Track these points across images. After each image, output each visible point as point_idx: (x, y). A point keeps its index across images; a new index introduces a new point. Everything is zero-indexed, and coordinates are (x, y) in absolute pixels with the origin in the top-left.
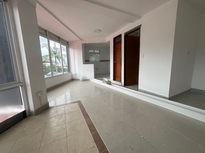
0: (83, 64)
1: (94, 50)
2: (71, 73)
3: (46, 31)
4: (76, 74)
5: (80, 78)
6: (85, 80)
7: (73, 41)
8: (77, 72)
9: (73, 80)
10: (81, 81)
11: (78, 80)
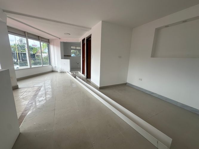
0: (61, 59)
1: (76, 47)
2: (51, 65)
3: (25, 32)
4: (55, 67)
5: (59, 71)
6: (62, 72)
7: (53, 39)
8: (56, 65)
9: (53, 71)
10: (60, 73)
11: (56, 72)
